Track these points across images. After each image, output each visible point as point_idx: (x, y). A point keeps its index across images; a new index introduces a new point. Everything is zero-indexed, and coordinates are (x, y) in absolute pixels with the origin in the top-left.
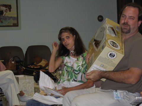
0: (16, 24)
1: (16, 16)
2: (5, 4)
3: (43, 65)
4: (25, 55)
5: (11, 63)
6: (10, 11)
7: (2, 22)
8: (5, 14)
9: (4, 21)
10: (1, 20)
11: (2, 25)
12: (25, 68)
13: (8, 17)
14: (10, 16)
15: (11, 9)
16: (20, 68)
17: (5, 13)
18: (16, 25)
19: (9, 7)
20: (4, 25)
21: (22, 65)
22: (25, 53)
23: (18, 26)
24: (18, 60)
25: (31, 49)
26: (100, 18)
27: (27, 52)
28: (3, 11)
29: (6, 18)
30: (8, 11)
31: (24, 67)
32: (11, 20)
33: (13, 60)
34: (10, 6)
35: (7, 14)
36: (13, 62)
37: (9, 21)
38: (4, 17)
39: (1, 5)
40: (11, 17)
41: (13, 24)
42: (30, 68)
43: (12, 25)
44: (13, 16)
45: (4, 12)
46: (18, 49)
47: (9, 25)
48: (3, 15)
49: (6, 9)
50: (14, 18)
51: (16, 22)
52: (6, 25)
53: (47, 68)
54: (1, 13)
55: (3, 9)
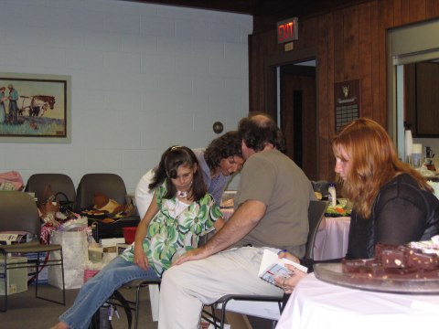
0: (61, 132)
1: (63, 117)
2: (43, 94)
3: (111, 211)
4: (76, 190)
5: (51, 204)
6: (52, 108)
7: (36, 128)
8: (42, 113)
9: (39, 126)
10: (35, 124)
11: (35, 133)
13: (47, 118)
14: (51, 117)
17: (42, 111)
18: (62, 135)
19: (50, 101)
20: (40, 134)
22: (76, 187)
23: (65, 136)
24: (63, 198)
25: (88, 179)
26: (217, 127)
27: (80, 185)
28: (39, 107)
29: (43, 121)
30: (49, 109)
33: (55, 199)
34: (53, 98)
35: (47, 113)
36: (54, 204)
37: (50, 126)
38: (40, 118)
39: (36, 96)
40: (54, 120)
41: (58, 132)
43: (54, 134)
44: (57, 117)
45: (41, 109)
46: (65, 179)
47: (49, 133)
48: (39, 115)
49: (45, 105)
50: (58, 121)
51: (62, 129)
52: (44, 134)
53: (118, 216)
54: (35, 110)
55: (40, 103)
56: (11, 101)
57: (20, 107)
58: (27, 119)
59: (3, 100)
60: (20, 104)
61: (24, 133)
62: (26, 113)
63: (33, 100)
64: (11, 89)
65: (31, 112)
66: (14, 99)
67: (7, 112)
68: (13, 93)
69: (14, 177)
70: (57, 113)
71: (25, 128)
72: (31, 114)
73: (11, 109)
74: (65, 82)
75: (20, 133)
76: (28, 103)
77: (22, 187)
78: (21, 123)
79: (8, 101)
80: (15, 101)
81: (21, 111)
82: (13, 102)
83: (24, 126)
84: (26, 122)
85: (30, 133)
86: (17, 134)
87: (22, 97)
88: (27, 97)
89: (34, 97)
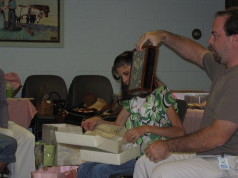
0: (55, 38)
1: (56, 25)
2: (38, 4)
3: (99, 109)
4: (68, 90)
5: (46, 102)
6: (47, 16)
7: (33, 34)
8: (38, 20)
9: (36, 33)
10: (32, 30)
11: (32, 39)
12: (68, 113)
13: (42, 25)
14: (46, 24)
15: (49, 13)
16: (60, 112)
18: (56, 40)
19: (45, 9)
20: (36, 39)
21: (63, 107)
22: (68, 87)
23: (58, 42)
24: (57, 98)
25: (79, 80)
26: (196, 34)
27: (72, 86)
28: (35, 15)
29: (39, 28)
30: (44, 16)
31: (67, 111)
32: (49, 30)
33: (49, 98)
34: (47, 7)
36: (49, 102)
37: (45, 32)
38: (36, 25)
39: (33, 5)
40: (49, 26)
41: (52, 38)
42: (77, 113)
43: (49, 39)
44: (51, 24)
45: (37, 17)
46: (58, 80)
47: (45, 39)
48: (35, 23)
49: (41, 13)
50: (52, 28)
51: (55, 35)
52: (40, 39)
53: (105, 113)
54: (31, 18)
55: (36, 12)
56: (10, 10)
57: (18, 15)
58: (25, 26)
59: (3, 8)
60: (18, 13)
61: (22, 38)
62: (24, 21)
63: (30, 9)
65: (28, 20)
66: (13, 8)
67: (7, 20)
68: (11, 3)
69: (13, 78)
70: (51, 20)
71: (23, 34)
72: (28, 21)
73: (10, 17)
75: (18, 39)
76: (25, 11)
77: (20, 87)
78: (19, 29)
79: (8, 10)
80: (14, 10)
81: (19, 19)
82: (12, 11)
83: (22, 32)
84: (23, 28)
85: (28, 39)
86: (15, 39)
87: (20, 6)
88: (25, 7)
89: (31, 6)
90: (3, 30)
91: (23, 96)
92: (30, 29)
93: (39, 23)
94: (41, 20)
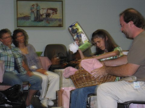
1: (61, 18)
2: (52, 7)
4: (68, 52)
7: (49, 23)
9: (51, 22)
10: (49, 21)
14: (56, 18)
15: (57, 12)
18: (60, 26)
20: (51, 25)
21: (65, 60)
23: (62, 27)
28: (50, 13)
29: (52, 20)
30: (55, 13)
31: (67, 62)
32: (57, 21)
33: (58, 56)
34: (57, 9)
36: (58, 58)
37: (55, 22)
38: (51, 18)
43: (57, 25)
44: (59, 18)
45: (51, 14)
47: (55, 25)
48: (50, 17)
49: (53, 12)
50: (59, 20)
51: (61, 23)
52: (53, 26)
56: (37, 11)
57: (41, 13)
59: (34, 10)
61: (43, 25)
62: (44, 16)
63: (47, 10)
64: (37, 5)
66: (38, 10)
67: (36, 16)
68: (38, 7)
70: (57, 16)
71: (43, 23)
73: (37, 14)
74: (62, 1)
75: (42, 26)
78: (42, 21)
79: (36, 11)
80: (39, 11)
81: (42, 15)
84: (44, 20)
85: (47, 26)
86: (40, 26)
87: (42, 9)
88: (45, 9)
89: (48, 9)
90: (34, 21)
91: (45, 56)
92: (48, 20)
93: (53, 17)
94: (53, 16)
